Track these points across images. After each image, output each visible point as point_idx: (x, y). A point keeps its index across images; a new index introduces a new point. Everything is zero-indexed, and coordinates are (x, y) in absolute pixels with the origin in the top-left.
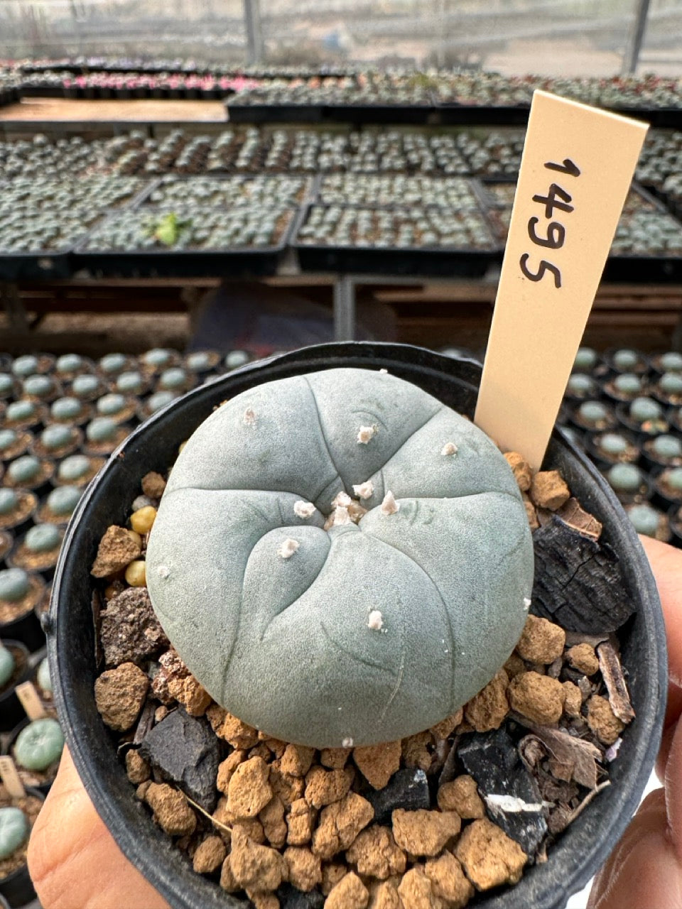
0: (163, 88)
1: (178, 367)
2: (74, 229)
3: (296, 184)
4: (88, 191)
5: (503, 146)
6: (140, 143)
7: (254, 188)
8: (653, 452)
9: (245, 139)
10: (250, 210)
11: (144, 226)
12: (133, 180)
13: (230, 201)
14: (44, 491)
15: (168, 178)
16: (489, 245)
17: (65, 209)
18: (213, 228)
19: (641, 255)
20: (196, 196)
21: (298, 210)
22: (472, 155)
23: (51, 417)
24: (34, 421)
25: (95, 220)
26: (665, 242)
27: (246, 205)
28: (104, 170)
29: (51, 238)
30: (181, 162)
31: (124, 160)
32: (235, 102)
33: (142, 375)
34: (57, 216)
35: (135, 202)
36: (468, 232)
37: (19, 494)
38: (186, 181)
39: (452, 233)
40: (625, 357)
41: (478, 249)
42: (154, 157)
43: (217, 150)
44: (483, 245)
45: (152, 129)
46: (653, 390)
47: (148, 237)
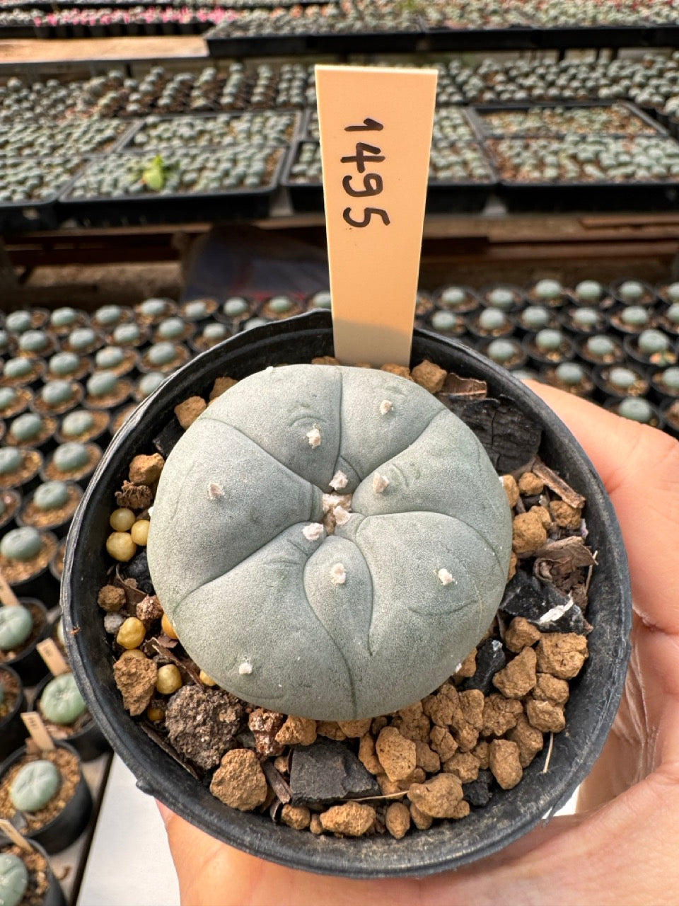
0: (139, 23)
1: (174, 316)
2: (58, 176)
3: (284, 120)
4: (69, 135)
5: (497, 72)
6: (119, 83)
7: (240, 126)
8: (662, 384)
9: (229, 74)
10: (238, 149)
11: (130, 170)
12: (115, 122)
13: (216, 140)
14: (49, 447)
15: (151, 120)
16: (487, 177)
17: (46, 155)
18: (201, 170)
19: (644, 182)
20: (181, 137)
21: (288, 148)
22: (465, 82)
23: (49, 372)
24: (32, 378)
25: (78, 166)
26: (669, 168)
27: (234, 144)
28: (84, 112)
29: (34, 187)
30: (163, 101)
31: (103, 101)
32: (215, 34)
33: (139, 326)
34: (39, 164)
35: (119, 145)
36: (465, 164)
37: (23, 453)
38: (170, 121)
39: (448, 167)
40: (631, 288)
41: (477, 181)
42: (134, 97)
43: (199, 88)
44: (481, 177)
45: (130, 68)
46: (661, 321)
47: (135, 182)
